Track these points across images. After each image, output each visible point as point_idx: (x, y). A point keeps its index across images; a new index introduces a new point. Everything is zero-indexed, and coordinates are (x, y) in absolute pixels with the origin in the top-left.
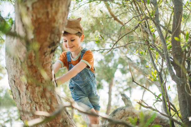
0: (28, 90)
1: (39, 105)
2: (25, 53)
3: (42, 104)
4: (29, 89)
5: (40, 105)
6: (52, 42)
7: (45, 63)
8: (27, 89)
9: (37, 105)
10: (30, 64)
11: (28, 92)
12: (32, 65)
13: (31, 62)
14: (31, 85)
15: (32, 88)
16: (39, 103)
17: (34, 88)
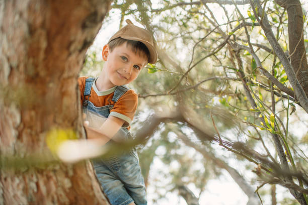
0: (22, 141)
1: (45, 178)
2: (24, 40)
3: (51, 174)
4: (25, 138)
5: (49, 178)
6: (92, 10)
7: (66, 75)
8: (19, 137)
9: (39, 176)
10: (32, 72)
11: (21, 145)
12: (37, 75)
13: (36, 66)
14: (31, 128)
15: (31, 135)
16: (45, 173)
17: (37, 134)
